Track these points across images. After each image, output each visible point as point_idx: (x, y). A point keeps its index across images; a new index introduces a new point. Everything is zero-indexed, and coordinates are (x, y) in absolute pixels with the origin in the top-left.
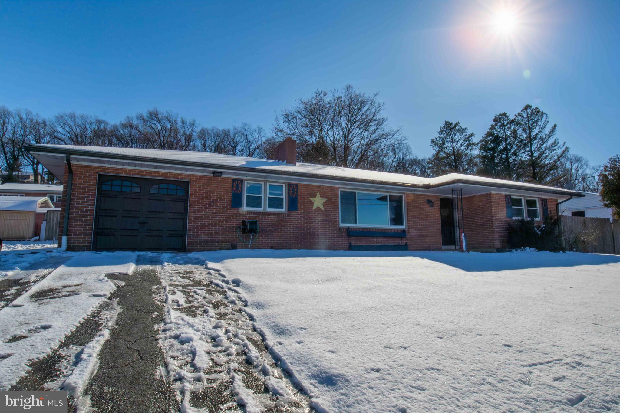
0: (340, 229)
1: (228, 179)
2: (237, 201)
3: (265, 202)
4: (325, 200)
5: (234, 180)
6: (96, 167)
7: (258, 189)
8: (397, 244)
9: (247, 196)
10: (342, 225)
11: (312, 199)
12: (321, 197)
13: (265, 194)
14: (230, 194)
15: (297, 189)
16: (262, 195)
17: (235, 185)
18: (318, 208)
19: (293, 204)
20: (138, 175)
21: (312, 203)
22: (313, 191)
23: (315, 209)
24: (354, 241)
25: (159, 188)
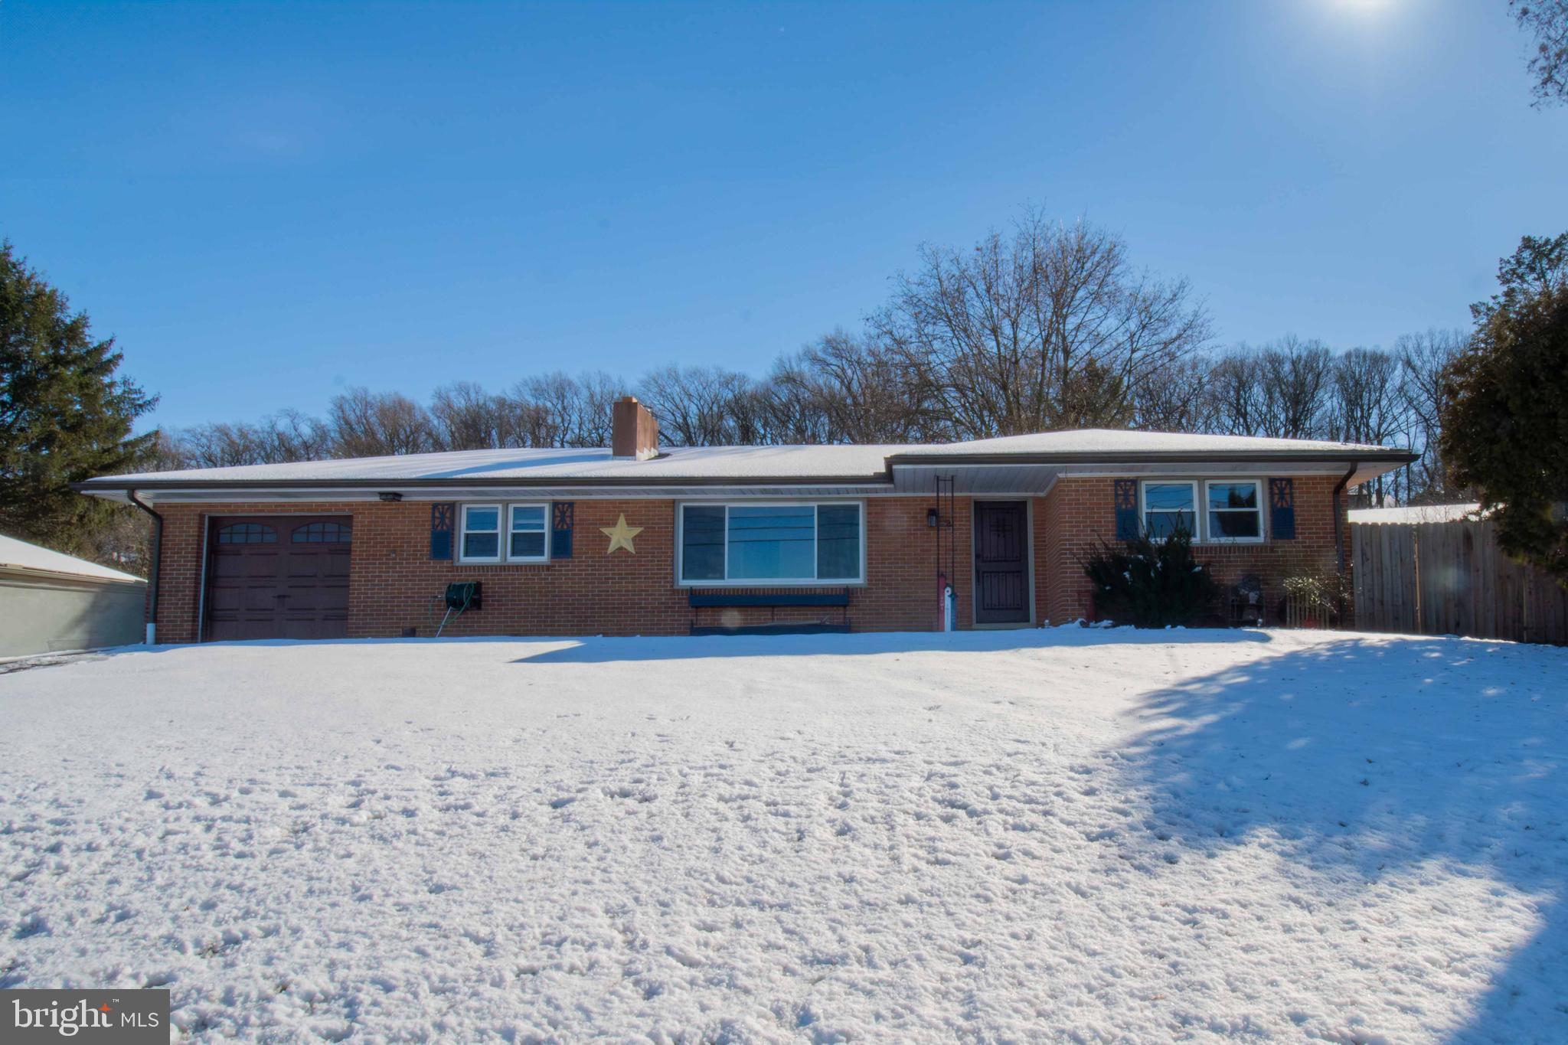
0: (674, 592)
1: (424, 504)
2: (442, 544)
3: (504, 544)
4: (637, 531)
5: (435, 506)
6: (197, 505)
7: (490, 519)
8: (818, 622)
9: (467, 536)
10: (685, 583)
11: (606, 531)
12: (628, 524)
13: (505, 530)
14: (427, 534)
15: (572, 512)
16: (499, 531)
17: (437, 515)
18: (621, 548)
19: (562, 544)
20: (263, 511)
21: (608, 539)
22: (609, 513)
23: (614, 552)
24: (705, 618)
25: (308, 533)
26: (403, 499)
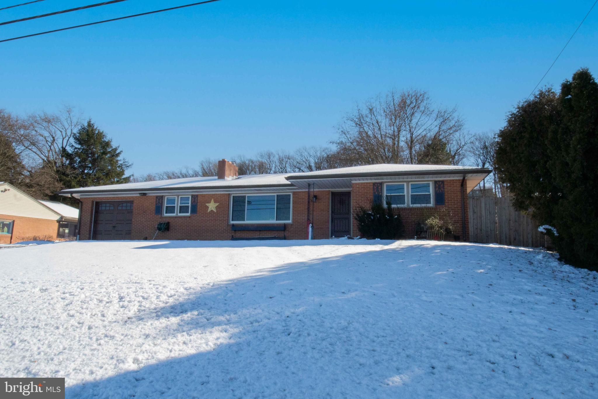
0: (228, 225)
1: (154, 196)
2: (159, 209)
3: (177, 209)
4: (217, 204)
5: (157, 197)
6: (92, 198)
7: (173, 201)
8: (274, 236)
9: (167, 207)
10: (232, 222)
11: (207, 205)
12: (215, 202)
13: (177, 205)
14: (154, 206)
15: (197, 199)
16: (176, 205)
17: (157, 200)
18: (212, 210)
19: (194, 210)
20: (109, 199)
21: (208, 207)
22: (208, 199)
23: (209, 212)
24: (238, 234)
25: (122, 206)
26: (147, 195)
